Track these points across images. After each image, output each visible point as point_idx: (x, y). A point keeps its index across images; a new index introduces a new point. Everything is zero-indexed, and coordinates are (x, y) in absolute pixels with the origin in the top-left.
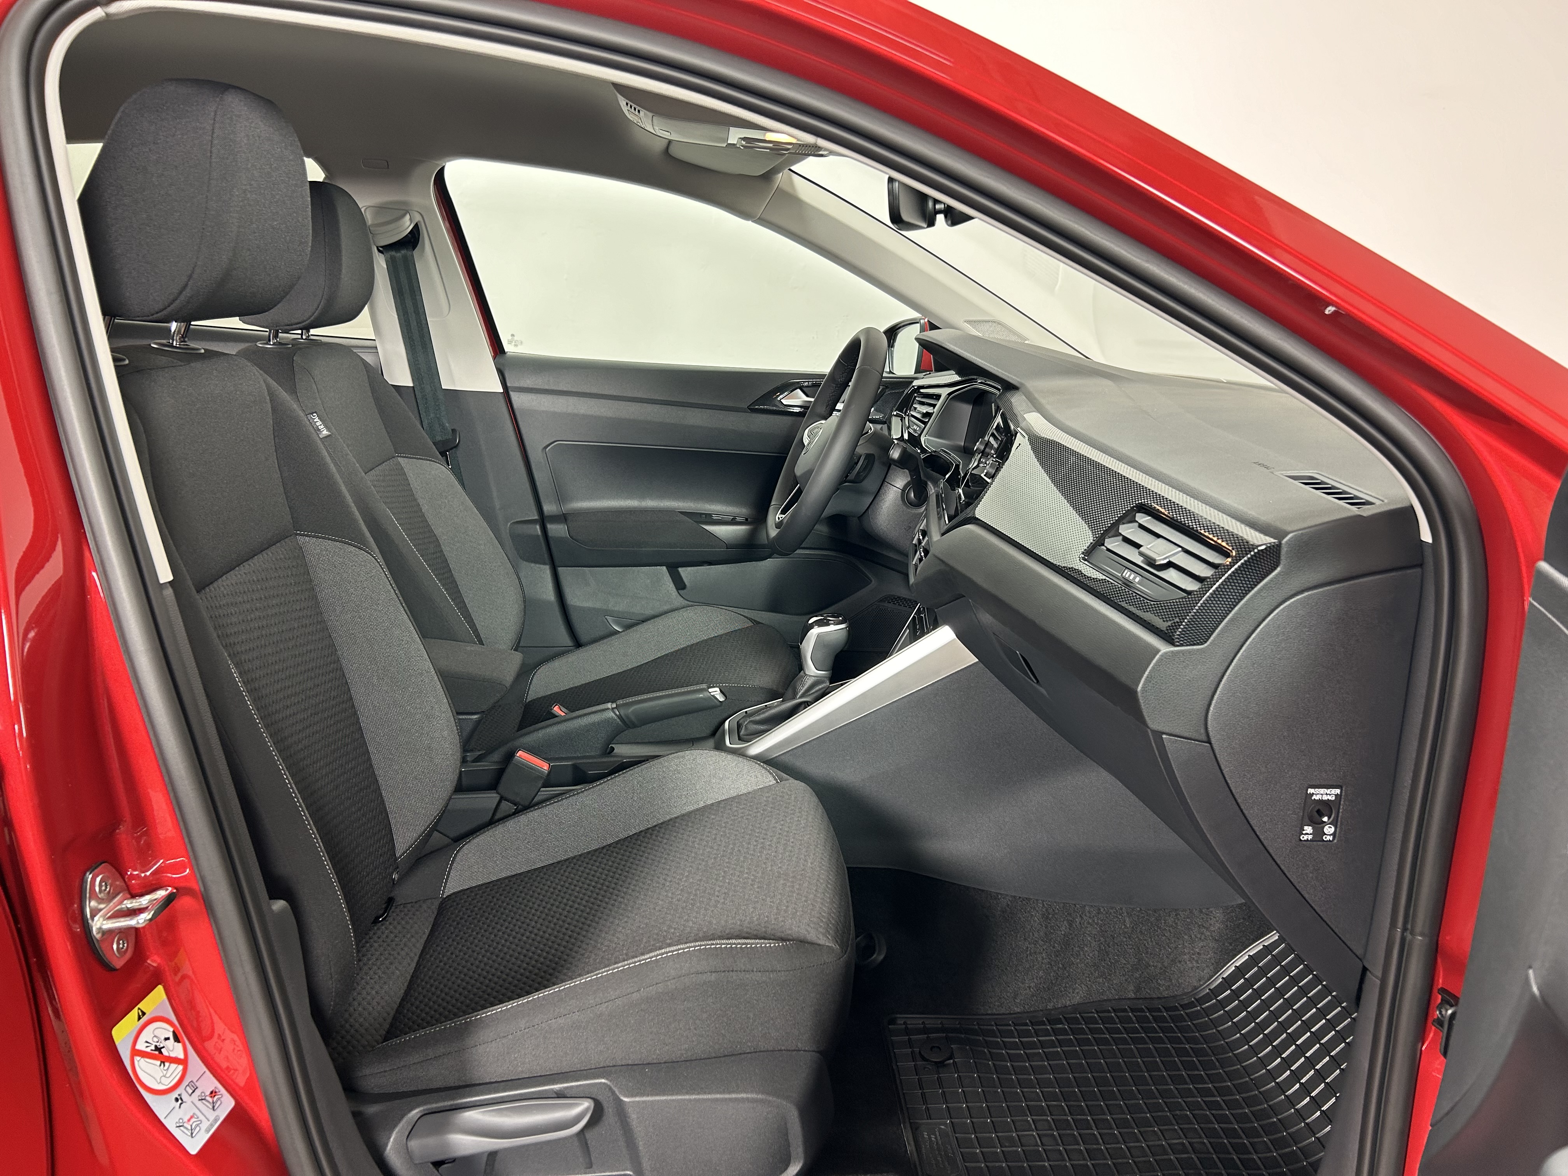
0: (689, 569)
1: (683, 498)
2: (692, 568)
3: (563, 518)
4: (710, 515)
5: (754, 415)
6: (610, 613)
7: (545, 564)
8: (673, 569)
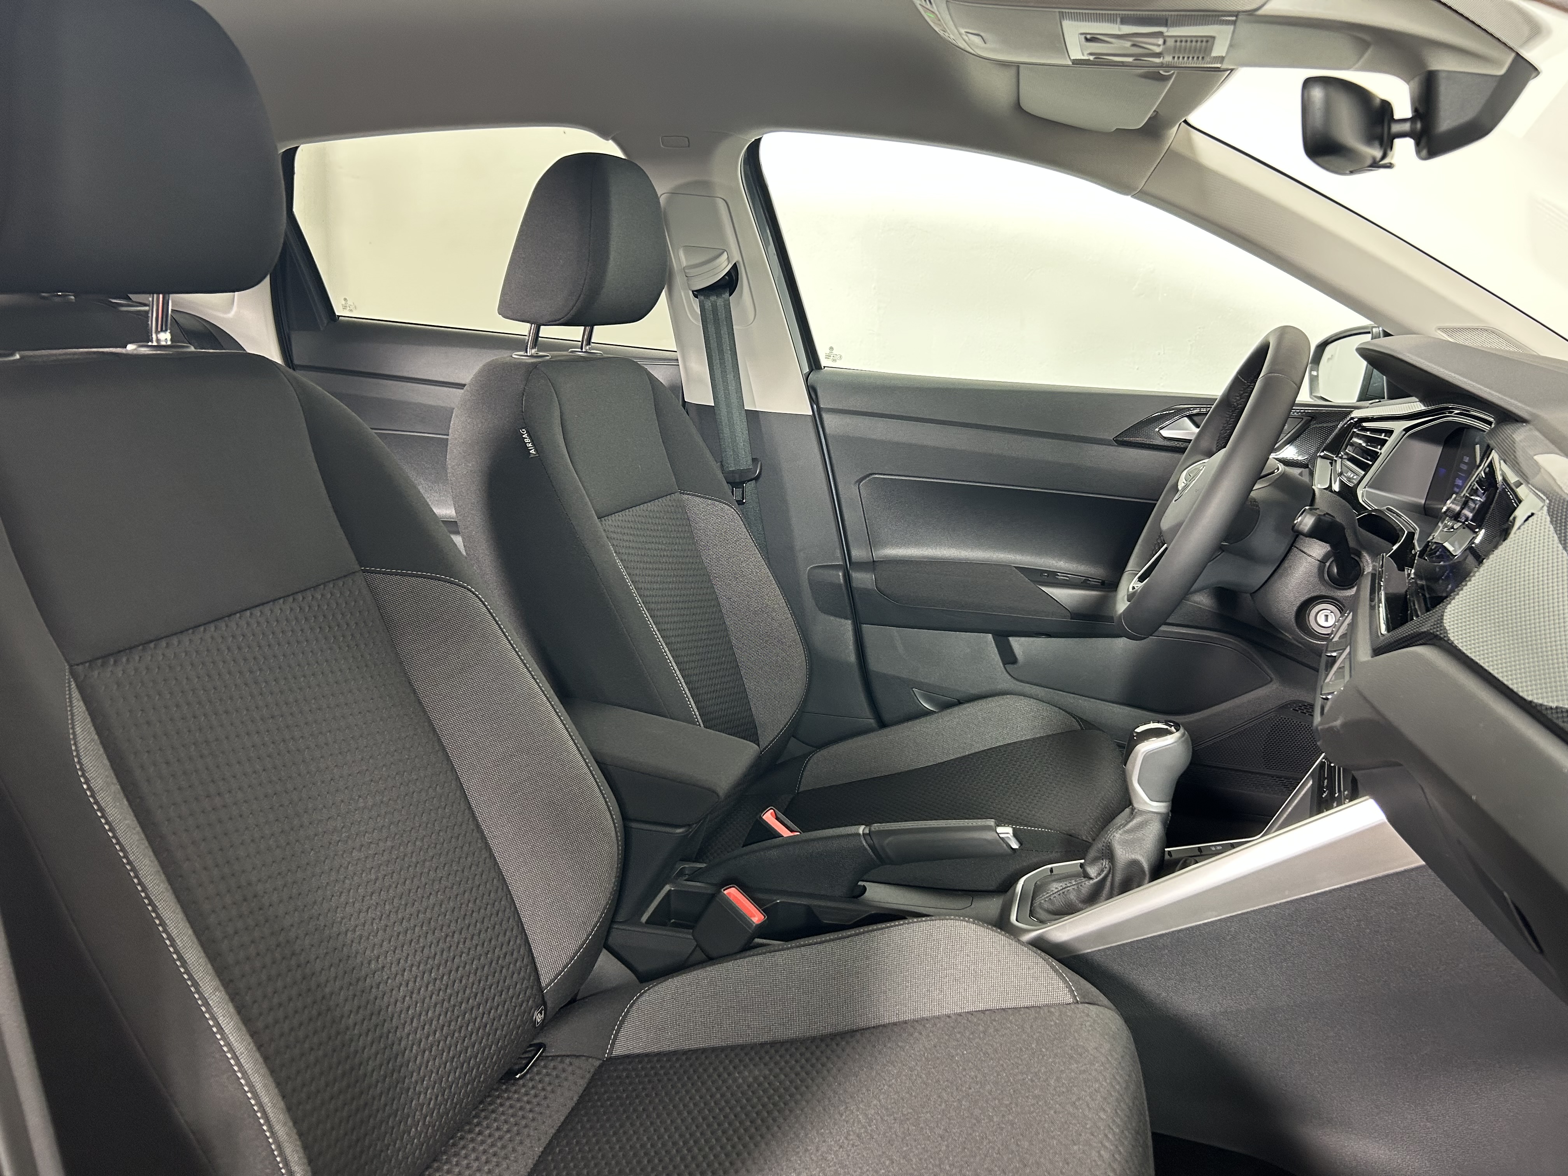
0: (1023, 639)
1: (1021, 550)
2: (1027, 639)
3: (872, 565)
4: (1054, 574)
5: (1122, 449)
6: (920, 685)
7: (846, 618)
8: (1002, 638)
